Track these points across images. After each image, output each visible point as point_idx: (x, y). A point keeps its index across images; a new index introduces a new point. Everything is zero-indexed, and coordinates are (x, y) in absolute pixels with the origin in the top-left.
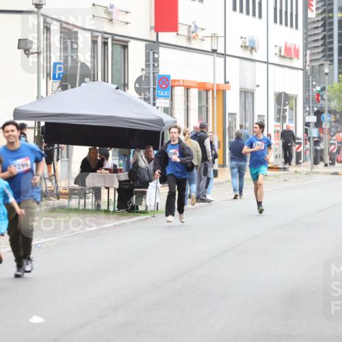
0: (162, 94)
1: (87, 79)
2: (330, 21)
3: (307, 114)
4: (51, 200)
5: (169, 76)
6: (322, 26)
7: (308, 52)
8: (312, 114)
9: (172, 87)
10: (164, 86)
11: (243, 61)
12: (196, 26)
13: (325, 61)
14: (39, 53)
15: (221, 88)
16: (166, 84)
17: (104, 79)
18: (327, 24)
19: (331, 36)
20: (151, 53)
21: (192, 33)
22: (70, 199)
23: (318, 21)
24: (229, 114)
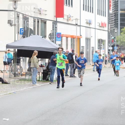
0: (58, 39)
1: (32, 34)
2: (117, 14)
3: (109, 46)
4: (19, 76)
5: (61, 33)
6: (114, 16)
7: (109, 25)
8: (111, 46)
9: (62, 37)
10: (59, 37)
11: (87, 28)
12: (70, 16)
13: (115, 28)
14: (15, 25)
15: (79, 37)
16: (60, 36)
17: (38, 34)
18: (116, 15)
19: (118, 19)
20: (54, 25)
21: (69, 18)
22: (26, 76)
23: (113, 14)
24: (82, 46)
